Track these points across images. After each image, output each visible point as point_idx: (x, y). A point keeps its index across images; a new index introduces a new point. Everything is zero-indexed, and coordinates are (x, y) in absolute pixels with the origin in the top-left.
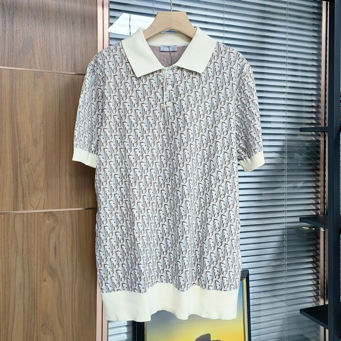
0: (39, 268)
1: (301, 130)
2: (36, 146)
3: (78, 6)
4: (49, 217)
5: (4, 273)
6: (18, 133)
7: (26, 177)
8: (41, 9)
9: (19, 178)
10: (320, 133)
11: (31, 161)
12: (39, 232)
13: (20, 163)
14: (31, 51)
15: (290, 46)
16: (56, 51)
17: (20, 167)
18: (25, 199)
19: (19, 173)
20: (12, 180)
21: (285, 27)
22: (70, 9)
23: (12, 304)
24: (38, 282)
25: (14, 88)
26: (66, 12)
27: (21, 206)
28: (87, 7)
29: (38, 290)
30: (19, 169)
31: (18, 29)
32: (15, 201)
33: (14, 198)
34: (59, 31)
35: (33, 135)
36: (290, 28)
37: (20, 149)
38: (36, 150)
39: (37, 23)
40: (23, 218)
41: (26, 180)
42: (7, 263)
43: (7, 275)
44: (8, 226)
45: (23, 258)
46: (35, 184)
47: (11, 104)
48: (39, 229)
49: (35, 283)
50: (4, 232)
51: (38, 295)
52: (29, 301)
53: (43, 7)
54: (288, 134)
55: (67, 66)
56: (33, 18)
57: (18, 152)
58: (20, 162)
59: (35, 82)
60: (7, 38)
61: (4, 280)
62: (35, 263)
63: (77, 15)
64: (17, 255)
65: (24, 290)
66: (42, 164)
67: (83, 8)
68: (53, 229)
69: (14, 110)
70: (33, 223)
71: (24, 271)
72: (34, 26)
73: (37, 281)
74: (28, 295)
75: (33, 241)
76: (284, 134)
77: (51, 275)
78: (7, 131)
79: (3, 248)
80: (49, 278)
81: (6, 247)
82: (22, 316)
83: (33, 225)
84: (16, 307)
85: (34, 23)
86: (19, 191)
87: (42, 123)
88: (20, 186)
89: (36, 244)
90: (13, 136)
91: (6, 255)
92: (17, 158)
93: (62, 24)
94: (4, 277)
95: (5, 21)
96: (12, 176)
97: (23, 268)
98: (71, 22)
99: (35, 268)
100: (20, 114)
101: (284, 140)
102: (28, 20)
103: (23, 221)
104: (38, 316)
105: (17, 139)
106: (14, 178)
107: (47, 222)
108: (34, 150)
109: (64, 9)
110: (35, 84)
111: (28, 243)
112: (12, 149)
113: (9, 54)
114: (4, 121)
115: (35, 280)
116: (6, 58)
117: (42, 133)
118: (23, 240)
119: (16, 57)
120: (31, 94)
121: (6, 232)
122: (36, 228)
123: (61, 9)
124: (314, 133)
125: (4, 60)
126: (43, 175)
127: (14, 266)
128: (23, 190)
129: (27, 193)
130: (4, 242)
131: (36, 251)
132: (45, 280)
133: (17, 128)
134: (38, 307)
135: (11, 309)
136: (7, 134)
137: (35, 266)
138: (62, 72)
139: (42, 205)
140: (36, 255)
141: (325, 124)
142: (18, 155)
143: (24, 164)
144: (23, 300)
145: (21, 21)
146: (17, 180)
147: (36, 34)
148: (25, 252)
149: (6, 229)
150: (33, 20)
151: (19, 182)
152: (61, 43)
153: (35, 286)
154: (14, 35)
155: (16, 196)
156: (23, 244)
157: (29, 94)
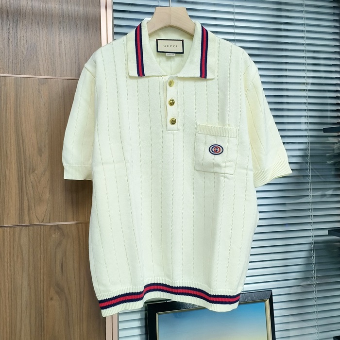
0: (45, 285)
1: (325, 130)
2: (41, 156)
3: (81, 9)
4: (55, 230)
5: (10, 290)
6: (23, 142)
7: (31, 189)
8: (45, 14)
9: (25, 190)
11: (36, 172)
12: (45, 247)
13: (25, 174)
14: (35, 57)
15: (308, 38)
16: (60, 56)
17: (25, 177)
18: (31, 212)
19: (24, 184)
20: (17, 191)
21: (302, 18)
22: (73, 13)
23: (18, 324)
24: (45, 300)
25: (19, 96)
26: (69, 16)
27: (27, 218)
28: (90, 10)
29: (45, 310)
30: (24, 180)
31: (22, 35)
32: (21, 214)
33: (19, 210)
34: (62, 35)
35: (38, 144)
36: (308, 19)
37: (25, 159)
38: (41, 160)
39: (41, 28)
40: (29, 232)
41: (32, 192)
42: (13, 280)
43: (13, 292)
44: (14, 240)
45: (29, 275)
46: (40, 195)
47: (16, 113)
48: (45, 244)
50: (10, 247)
51: (45, 314)
52: (36, 321)
53: (46, 12)
54: (311, 136)
55: (71, 71)
56: (37, 23)
57: (23, 162)
58: (25, 172)
59: (39, 89)
60: (11, 45)
61: (10, 298)
62: (42, 281)
63: (80, 18)
64: (23, 271)
65: (31, 309)
66: (47, 174)
67: (87, 11)
68: (59, 244)
69: (19, 119)
70: (39, 236)
71: (30, 288)
72: (38, 32)
73: (43, 300)
74: (34, 315)
75: (39, 256)
76: (306, 136)
77: (58, 293)
78: (12, 141)
79: (9, 264)
80: (56, 297)
81: (12, 262)
82: (29, 338)
83: (39, 239)
84: (23, 328)
85: (37, 29)
86: (24, 203)
87: (47, 131)
88: (25, 198)
89: (42, 260)
90: (18, 145)
91: (13, 271)
92: (22, 169)
93: (65, 28)
94: (10, 295)
95: (9, 28)
96: (17, 187)
97: (29, 285)
98: (75, 26)
99: (42, 286)
100: (25, 123)
101: (306, 143)
102: (32, 26)
103: (29, 235)
104: (45, 338)
105: (22, 148)
106: (19, 190)
107: (53, 236)
108: (39, 160)
109: (67, 13)
110: (39, 92)
111: (34, 258)
112: (17, 160)
113: (14, 62)
114: (9, 131)
115: (42, 298)
116: (10, 65)
117: (47, 141)
118: (29, 255)
119: (21, 64)
120: (35, 101)
121: (12, 247)
122: (42, 242)
123: (64, 13)
125: (9, 68)
126: (48, 186)
127: (20, 283)
128: (28, 202)
129: (33, 205)
130: (10, 257)
131: (42, 267)
132: (52, 299)
133: (22, 138)
134: (45, 328)
135: (18, 330)
136: (12, 143)
137: (42, 283)
138: (65, 78)
139: (48, 217)
140: (42, 271)
142: (23, 166)
143: (29, 174)
144: (30, 320)
145: (25, 28)
146: (22, 192)
147: (40, 39)
148: (31, 268)
149: (12, 244)
150: (37, 26)
151: (25, 193)
152: (65, 48)
153: (42, 305)
154: (18, 42)
155: (21, 209)
156: (29, 259)
157: (33, 101)
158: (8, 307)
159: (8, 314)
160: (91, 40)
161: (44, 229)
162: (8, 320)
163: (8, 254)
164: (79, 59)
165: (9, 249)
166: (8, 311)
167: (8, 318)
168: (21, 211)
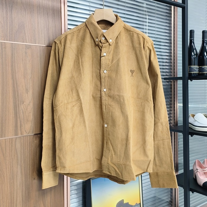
1: (165, 79)
2: (27, 93)
3: (50, 3)
4: (36, 138)
5: (10, 177)
6: (17, 85)
7: (22, 114)
8: (29, 4)
9: (18, 114)
10: (172, 81)
11: (25, 103)
12: (30, 148)
13: (18, 105)
14: (23, 31)
16: (38, 31)
17: (18, 107)
18: (22, 128)
19: (18, 111)
20: (14, 116)
22: (46, 5)
23: (15, 196)
25: (14, 55)
26: (43, 7)
27: (19, 132)
30: (18, 108)
31: (15, 16)
32: (16, 129)
33: (15, 127)
34: (39, 18)
35: (25, 86)
37: (18, 96)
38: (27, 96)
39: (27, 13)
40: (21, 140)
41: (22, 116)
42: (11, 170)
43: (12, 178)
44: (12, 146)
45: (21, 166)
46: (27, 117)
47: (12, 66)
49: (29, 181)
51: (31, 189)
52: (25, 194)
55: (45, 41)
56: (24, 10)
57: (17, 97)
58: (18, 103)
59: (26, 52)
60: (8, 22)
61: (10, 182)
63: (49, 8)
64: (17, 164)
65: (22, 187)
66: (31, 104)
67: (53, 5)
69: (14, 70)
70: (27, 143)
71: (22, 174)
72: (24, 15)
74: (25, 190)
77: (38, 175)
79: (9, 161)
81: (11, 160)
82: (22, 204)
84: (18, 198)
86: (18, 123)
87: (31, 78)
88: (19, 120)
89: (29, 156)
90: (14, 87)
91: (11, 165)
92: (17, 101)
93: (41, 14)
94: (10, 180)
95: (7, 11)
96: (14, 113)
97: (21, 172)
98: (46, 13)
100: (18, 73)
102: (21, 11)
103: (21, 142)
104: (31, 202)
105: (16, 89)
106: (15, 115)
107: (35, 141)
108: (26, 96)
109: (42, 4)
110: (26, 53)
111: (24, 156)
112: (13, 96)
113: (10, 33)
114: (8, 78)
116: (8, 35)
117: (31, 84)
118: (21, 154)
119: (15, 35)
120: (24, 59)
121: (11, 150)
122: (29, 146)
123: (40, 5)
124: (168, 81)
125: (7, 37)
126: (32, 111)
127: (16, 172)
128: (20, 122)
129: (23, 124)
130: (10, 157)
133: (16, 82)
135: (15, 200)
136: (10, 85)
139: (32, 131)
140: (29, 163)
141: (174, 75)
142: (17, 99)
143: (21, 105)
144: (22, 193)
145: (17, 11)
146: (16, 116)
147: (26, 20)
148: (22, 162)
149: (11, 149)
150: (24, 11)
151: (18, 117)
152: (41, 27)
153: (29, 183)
154: (13, 20)
155: (16, 126)
156: (21, 157)
157: (23, 59)
158: (9, 187)
159: (9, 192)
160: (56, 23)
161: (29, 138)
162: (9, 195)
163: (9, 155)
164: (49, 34)
165: (9, 151)
166: (9, 190)
167: (9, 194)
168: (16, 128)
